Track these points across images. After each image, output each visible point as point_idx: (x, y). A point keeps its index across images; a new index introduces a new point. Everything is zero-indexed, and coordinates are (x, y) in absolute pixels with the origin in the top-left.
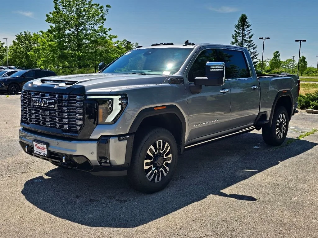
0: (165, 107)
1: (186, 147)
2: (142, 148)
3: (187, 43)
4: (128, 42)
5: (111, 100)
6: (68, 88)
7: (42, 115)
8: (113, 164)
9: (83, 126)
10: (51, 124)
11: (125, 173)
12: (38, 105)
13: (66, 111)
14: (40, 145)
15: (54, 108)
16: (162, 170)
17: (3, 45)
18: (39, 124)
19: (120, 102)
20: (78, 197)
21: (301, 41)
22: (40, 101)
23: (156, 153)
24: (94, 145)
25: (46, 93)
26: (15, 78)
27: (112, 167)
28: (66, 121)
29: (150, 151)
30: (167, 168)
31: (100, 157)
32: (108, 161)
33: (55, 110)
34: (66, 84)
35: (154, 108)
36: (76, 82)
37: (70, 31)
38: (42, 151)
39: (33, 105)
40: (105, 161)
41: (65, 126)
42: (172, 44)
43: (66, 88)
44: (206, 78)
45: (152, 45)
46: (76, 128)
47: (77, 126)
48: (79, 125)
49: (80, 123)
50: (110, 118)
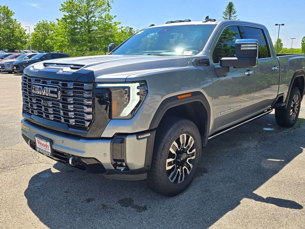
0: (190, 95)
1: (209, 138)
2: (164, 145)
3: (207, 19)
4: (130, 28)
5: (127, 89)
6: (74, 73)
7: (44, 106)
8: (131, 168)
9: (93, 121)
10: (55, 117)
11: (144, 176)
12: (39, 94)
13: (72, 102)
14: (43, 142)
15: (57, 98)
16: (185, 168)
17: (26, 32)
18: (42, 117)
19: (138, 91)
20: (89, 201)
21: (280, 25)
22: (41, 89)
23: (179, 150)
24: (107, 145)
25: (47, 79)
26: (34, 60)
27: (130, 171)
28: (71, 114)
29: (172, 148)
30: (191, 165)
31: (114, 160)
32: (124, 164)
33: (58, 101)
34: (72, 68)
35: (178, 97)
36: (83, 66)
37: (81, 19)
38: (45, 149)
39: (34, 94)
40: (121, 163)
41: (71, 121)
42: (190, 21)
43: (70, 74)
44: (236, 58)
45: (166, 23)
46: (85, 124)
47: (86, 122)
48: (88, 121)
49: (90, 117)
50: (127, 112)
